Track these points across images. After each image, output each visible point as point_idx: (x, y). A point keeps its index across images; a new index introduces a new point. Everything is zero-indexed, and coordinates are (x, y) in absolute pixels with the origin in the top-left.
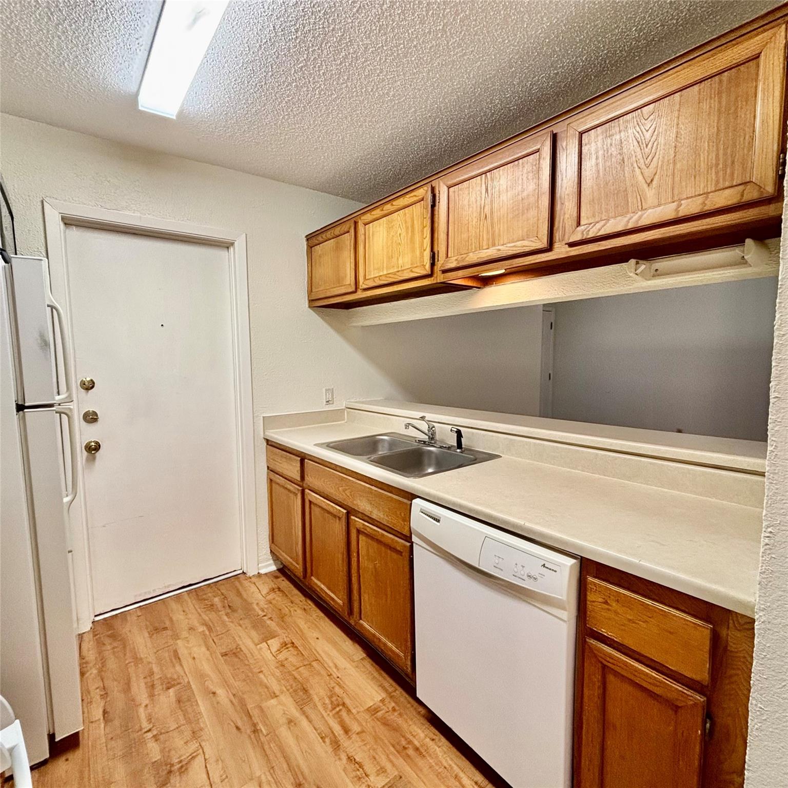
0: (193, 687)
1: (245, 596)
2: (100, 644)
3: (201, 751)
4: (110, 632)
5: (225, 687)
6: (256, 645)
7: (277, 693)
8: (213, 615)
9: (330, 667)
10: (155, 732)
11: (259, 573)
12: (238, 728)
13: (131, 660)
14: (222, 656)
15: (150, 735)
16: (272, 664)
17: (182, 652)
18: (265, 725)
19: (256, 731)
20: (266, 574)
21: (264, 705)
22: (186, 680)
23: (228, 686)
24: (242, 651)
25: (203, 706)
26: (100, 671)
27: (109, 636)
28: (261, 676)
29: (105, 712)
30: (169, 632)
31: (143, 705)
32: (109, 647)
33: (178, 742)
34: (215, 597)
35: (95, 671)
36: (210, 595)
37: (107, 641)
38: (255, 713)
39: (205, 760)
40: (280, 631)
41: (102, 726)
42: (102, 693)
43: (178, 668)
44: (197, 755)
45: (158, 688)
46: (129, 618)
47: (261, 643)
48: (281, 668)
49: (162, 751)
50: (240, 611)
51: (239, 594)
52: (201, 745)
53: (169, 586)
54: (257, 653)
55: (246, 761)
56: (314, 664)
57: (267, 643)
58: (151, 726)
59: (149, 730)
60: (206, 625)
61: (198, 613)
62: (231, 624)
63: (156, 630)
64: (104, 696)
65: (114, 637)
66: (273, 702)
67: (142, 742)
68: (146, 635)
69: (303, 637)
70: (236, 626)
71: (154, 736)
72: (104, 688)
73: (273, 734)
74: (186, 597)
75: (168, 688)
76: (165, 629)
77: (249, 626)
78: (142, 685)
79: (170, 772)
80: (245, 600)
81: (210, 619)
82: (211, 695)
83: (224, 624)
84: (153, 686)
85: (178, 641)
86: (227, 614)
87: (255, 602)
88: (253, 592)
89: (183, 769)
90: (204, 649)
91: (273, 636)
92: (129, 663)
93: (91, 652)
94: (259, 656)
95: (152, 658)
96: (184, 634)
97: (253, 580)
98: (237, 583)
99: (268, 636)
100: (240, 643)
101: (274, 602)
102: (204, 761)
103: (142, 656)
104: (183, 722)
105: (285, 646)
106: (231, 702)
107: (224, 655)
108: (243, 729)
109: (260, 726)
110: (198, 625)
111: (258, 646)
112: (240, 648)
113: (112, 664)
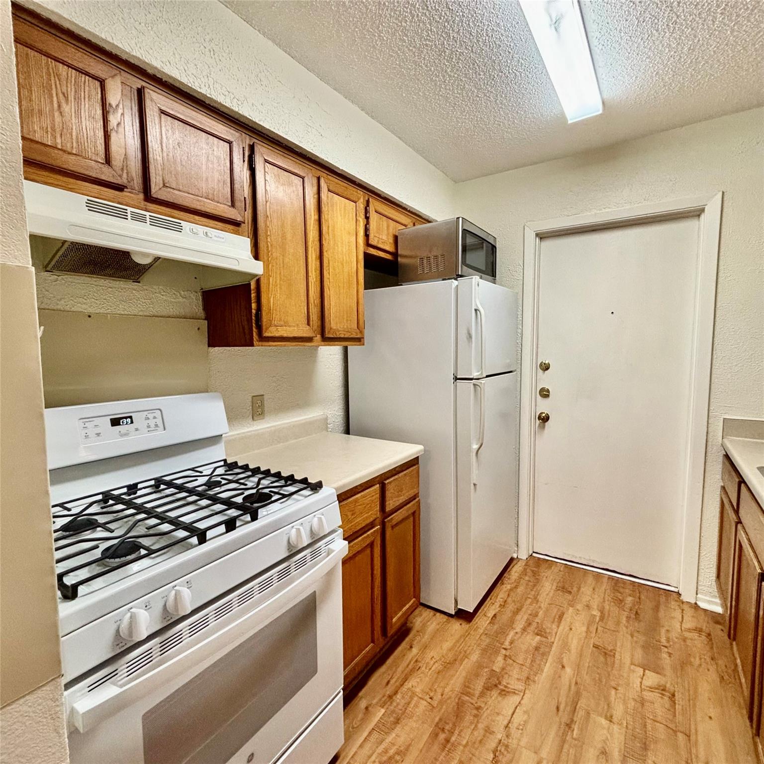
0: (553, 649)
1: (661, 614)
2: (524, 572)
3: (522, 694)
4: (534, 569)
5: (575, 671)
6: (632, 664)
7: (615, 719)
8: (615, 610)
9: (697, 757)
10: (507, 654)
11: (696, 604)
12: (558, 709)
13: (531, 597)
14: (593, 646)
15: (504, 652)
16: (632, 694)
17: (568, 617)
18: (581, 730)
19: (569, 726)
20: (705, 610)
21: (593, 716)
22: (553, 640)
23: (578, 672)
24: (614, 657)
25: (548, 668)
26: (511, 590)
27: (533, 571)
28: (613, 692)
29: (495, 616)
30: (570, 597)
31: (515, 631)
32: (527, 578)
33: (515, 673)
34: (630, 596)
35: (509, 587)
36: (627, 591)
37: (529, 573)
38: (580, 714)
39: (520, 703)
40: (668, 671)
41: (488, 622)
42: (503, 604)
43: (554, 626)
44: (518, 694)
45: (533, 627)
46: (553, 568)
47: (639, 666)
48: (639, 705)
49: (503, 669)
50: (642, 624)
51: (656, 609)
52: (525, 691)
53: (594, 561)
54: (626, 669)
55: (543, 737)
56: (681, 736)
57: (644, 671)
58: (509, 647)
59: (505, 649)
60: (602, 613)
61: (604, 598)
62: (624, 628)
63: (563, 589)
64: (502, 606)
65: (534, 573)
66: (603, 721)
67: (497, 652)
68: (554, 587)
69: (693, 700)
70: (627, 633)
71: (506, 656)
72: (506, 601)
73: (581, 744)
74: (605, 580)
75: (538, 635)
76: (570, 592)
77: (641, 643)
78: (525, 617)
79: (496, 686)
80: (657, 618)
81: (609, 611)
82: (560, 666)
83: (618, 623)
84: (530, 624)
85: (571, 609)
86: (628, 618)
87: (667, 628)
88: (673, 618)
89: (504, 693)
90: (584, 629)
91: (658, 670)
92: (529, 598)
93: (516, 574)
94: (625, 675)
95: (544, 605)
96: (579, 607)
97: (685, 607)
98: (663, 599)
99: (651, 665)
100: (618, 650)
101: (689, 642)
102: (518, 703)
103: (540, 600)
104: (528, 665)
105: (662, 690)
106: (570, 686)
107: (596, 647)
108: (560, 713)
109: (576, 727)
110: (595, 607)
111: (632, 667)
112: (615, 653)
113: (521, 590)
